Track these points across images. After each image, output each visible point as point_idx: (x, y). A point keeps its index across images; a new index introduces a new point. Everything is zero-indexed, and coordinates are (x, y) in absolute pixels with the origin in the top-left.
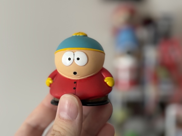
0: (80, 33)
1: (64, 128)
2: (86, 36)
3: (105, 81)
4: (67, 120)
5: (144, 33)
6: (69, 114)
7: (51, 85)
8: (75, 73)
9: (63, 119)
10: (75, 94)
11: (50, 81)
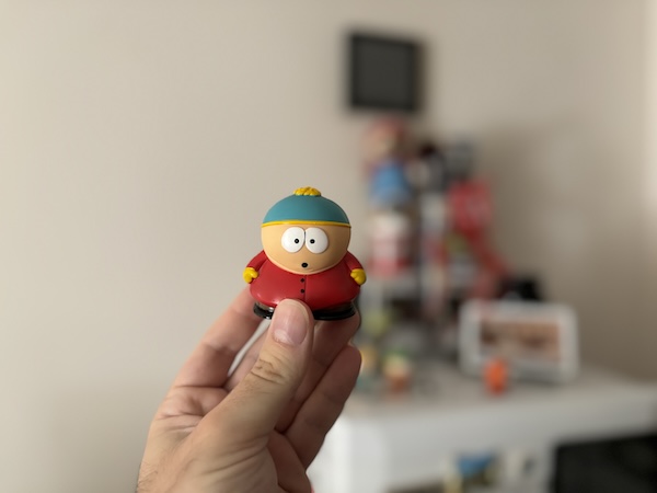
0: (308, 189)
1: (280, 357)
2: (319, 196)
3: (353, 275)
4: (285, 345)
5: (422, 172)
6: (291, 334)
7: (253, 281)
8: (305, 265)
9: (279, 342)
10: (302, 300)
11: (252, 273)
